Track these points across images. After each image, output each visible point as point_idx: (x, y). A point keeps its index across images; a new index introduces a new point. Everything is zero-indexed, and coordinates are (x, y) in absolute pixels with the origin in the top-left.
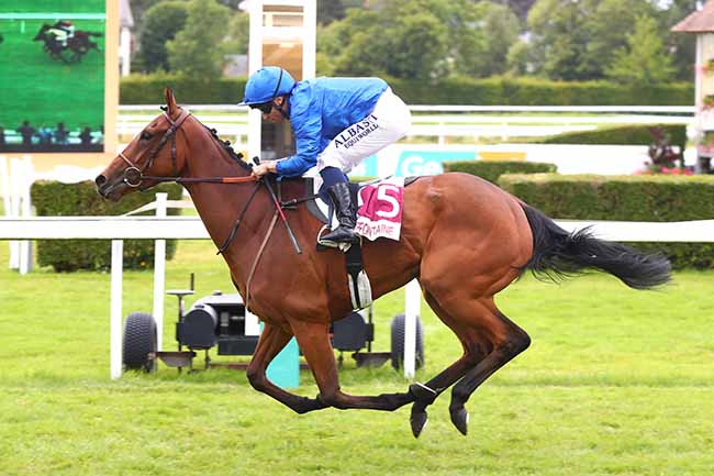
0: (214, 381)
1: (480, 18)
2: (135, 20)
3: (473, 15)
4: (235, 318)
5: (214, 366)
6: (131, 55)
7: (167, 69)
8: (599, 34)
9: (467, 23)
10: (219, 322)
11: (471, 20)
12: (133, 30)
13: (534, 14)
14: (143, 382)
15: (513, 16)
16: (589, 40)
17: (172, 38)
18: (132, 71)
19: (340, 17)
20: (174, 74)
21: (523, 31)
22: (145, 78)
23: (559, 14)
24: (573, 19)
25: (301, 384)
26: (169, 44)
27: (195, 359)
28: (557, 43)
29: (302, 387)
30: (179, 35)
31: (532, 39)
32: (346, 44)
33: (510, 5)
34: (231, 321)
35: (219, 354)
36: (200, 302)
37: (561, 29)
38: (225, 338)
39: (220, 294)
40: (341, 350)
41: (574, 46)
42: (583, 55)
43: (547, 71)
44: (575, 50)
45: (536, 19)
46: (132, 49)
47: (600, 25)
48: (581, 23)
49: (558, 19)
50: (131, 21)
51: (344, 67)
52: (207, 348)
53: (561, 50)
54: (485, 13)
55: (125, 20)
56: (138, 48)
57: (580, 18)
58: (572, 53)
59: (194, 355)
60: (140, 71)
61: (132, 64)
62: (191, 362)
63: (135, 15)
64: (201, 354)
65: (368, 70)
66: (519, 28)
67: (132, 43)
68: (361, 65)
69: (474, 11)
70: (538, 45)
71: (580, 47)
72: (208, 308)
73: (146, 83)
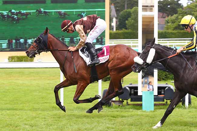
0: (129, 108)
4: (136, 91)
5: (129, 105)
6: (116, 25)
7: (126, 29)
10: (131, 92)
12: (116, 18)
14: (108, 109)
17: (127, 20)
18: (116, 30)
20: (128, 30)
22: (120, 31)
25: (154, 109)
26: (127, 22)
27: (123, 103)
29: (155, 110)
30: (129, 19)
34: (134, 92)
35: (131, 101)
36: (126, 86)
38: (133, 96)
39: (131, 84)
46: (116, 23)
50: (116, 15)
52: (127, 100)
56: (118, 23)
59: (123, 101)
60: (119, 30)
61: (116, 28)
63: (117, 14)
64: (125, 101)
67: (116, 22)
72: (127, 88)
73: (120, 33)
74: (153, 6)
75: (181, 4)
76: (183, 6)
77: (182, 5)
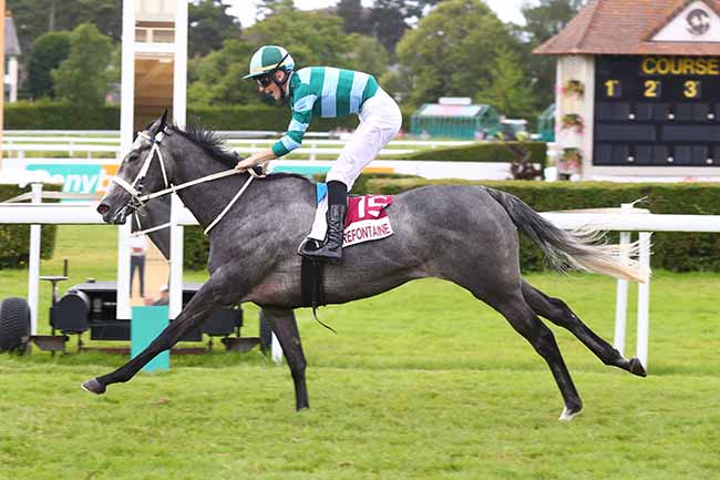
0: (86, 363)
1: (350, 49)
2: (22, 49)
3: (344, 46)
4: (108, 304)
5: (85, 349)
6: (18, 83)
7: (52, 95)
8: (464, 65)
9: (337, 54)
10: (92, 307)
11: (342, 51)
12: (20, 59)
13: (401, 46)
15: (382, 48)
16: (454, 71)
17: (56, 67)
18: (19, 98)
19: (217, 48)
20: (59, 100)
21: (392, 63)
22: (31, 104)
23: (426, 47)
24: (439, 50)
25: (171, 366)
26: (54, 72)
27: (67, 343)
28: (424, 73)
29: (172, 369)
30: (64, 64)
31: (400, 69)
32: (224, 73)
33: (380, 39)
34: (104, 307)
35: (92, 339)
36: (75, 288)
37: (428, 60)
38: (97, 323)
39: (92, 282)
40: (211, 335)
41: (441, 76)
42: (448, 85)
43: (415, 100)
44: (440, 80)
45: (405, 51)
46: (19, 77)
47: (465, 57)
48: (447, 55)
49: (425, 50)
50: (18, 50)
51: (220, 95)
52: (80, 333)
53: (428, 80)
54: (356, 44)
55: (13, 50)
56: (25, 76)
57: (445, 50)
58: (438, 83)
59: (67, 339)
60: (27, 98)
61: (19, 91)
62: (64, 346)
63: (22, 45)
64: (74, 339)
65: (244, 98)
66: (387, 59)
67: (19, 72)
68: (238, 93)
69: (345, 42)
70: (405, 75)
71: (446, 77)
72: (81, 294)
73: (32, 110)
74: (172, 25)
75: (233, 17)
76: (239, 24)
77: (235, 21)
